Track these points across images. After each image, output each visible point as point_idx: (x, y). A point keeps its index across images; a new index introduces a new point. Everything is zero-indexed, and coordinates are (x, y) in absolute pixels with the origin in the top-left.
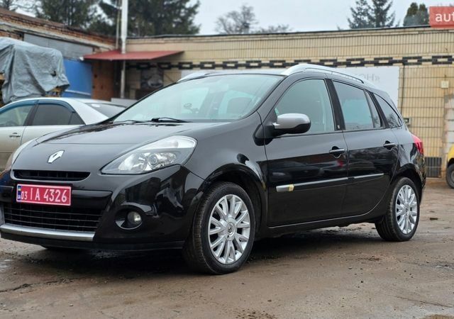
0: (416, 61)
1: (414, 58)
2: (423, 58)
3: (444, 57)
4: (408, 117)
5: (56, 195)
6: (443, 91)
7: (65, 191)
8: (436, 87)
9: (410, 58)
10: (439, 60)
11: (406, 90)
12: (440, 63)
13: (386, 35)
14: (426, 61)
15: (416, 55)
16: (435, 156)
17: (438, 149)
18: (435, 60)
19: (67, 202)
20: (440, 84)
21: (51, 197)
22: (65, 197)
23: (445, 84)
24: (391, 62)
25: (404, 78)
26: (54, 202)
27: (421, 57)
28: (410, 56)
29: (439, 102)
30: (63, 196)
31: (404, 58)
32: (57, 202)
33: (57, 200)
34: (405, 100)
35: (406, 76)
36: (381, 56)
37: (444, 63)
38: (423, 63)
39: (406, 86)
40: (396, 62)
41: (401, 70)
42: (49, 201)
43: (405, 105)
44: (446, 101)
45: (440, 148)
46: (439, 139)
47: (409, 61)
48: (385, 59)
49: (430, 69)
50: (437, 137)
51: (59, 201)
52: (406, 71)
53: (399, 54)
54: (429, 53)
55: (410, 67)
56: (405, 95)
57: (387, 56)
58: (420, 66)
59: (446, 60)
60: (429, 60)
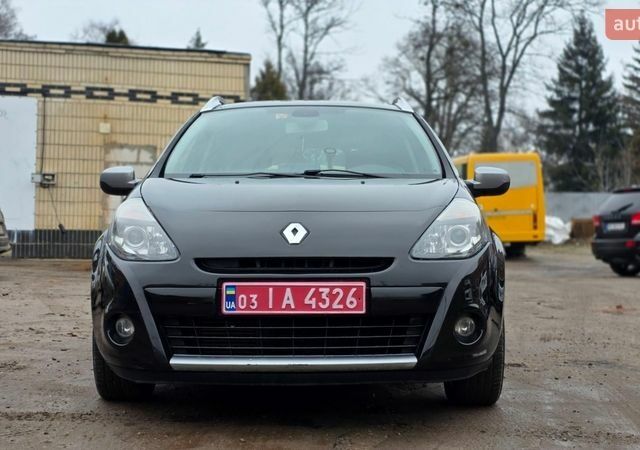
0: (62, 92)
1: (60, 88)
2: (73, 88)
3: (103, 89)
4: (51, 172)
5: (332, 297)
6: (102, 137)
7: (354, 290)
8: (93, 131)
9: (53, 87)
10: (97, 93)
11: (48, 133)
12: (97, 97)
13: (16, 51)
14: (77, 92)
15: (62, 84)
16: (92, 228)
17: (97, 218)
18: (89, 93)
19: (358, 307)
20: (98, 127)
21: (324, 301)
22: (354, 300)
23: (105, 128)
24: (25, 91)
25: (44, 116)
26: (330, 308)
27: (69, 87)
28: (54, 84)
29: (97, 153)
30: (350, 298)
31: (44, 86)
32: (337, 308)
33: (335, 306)
34: (47, 147)
35: (48, 113)
36: (9, 81)
37: (103, 98)
38: (73, 96)
39: (48, 127)
40: (32, 91)
41: (41, 104)
42: (318, 308)
43: (47, 155)
44: (107, 152)
45: (100, 217)
46: (97, 204)
47: (52, 91)
48: (16, 85)
49: (83, 106)
50: (95, 202)
51: (341, 307)
52: (48, 105)
53: (37, 80)
54: (81, 81)
55: (54, 100)
56: (47, 141)
57: (18, 82)
58: (68, 100)
59: (105, 94)
60: (81, 93)
